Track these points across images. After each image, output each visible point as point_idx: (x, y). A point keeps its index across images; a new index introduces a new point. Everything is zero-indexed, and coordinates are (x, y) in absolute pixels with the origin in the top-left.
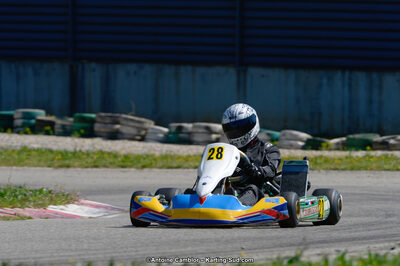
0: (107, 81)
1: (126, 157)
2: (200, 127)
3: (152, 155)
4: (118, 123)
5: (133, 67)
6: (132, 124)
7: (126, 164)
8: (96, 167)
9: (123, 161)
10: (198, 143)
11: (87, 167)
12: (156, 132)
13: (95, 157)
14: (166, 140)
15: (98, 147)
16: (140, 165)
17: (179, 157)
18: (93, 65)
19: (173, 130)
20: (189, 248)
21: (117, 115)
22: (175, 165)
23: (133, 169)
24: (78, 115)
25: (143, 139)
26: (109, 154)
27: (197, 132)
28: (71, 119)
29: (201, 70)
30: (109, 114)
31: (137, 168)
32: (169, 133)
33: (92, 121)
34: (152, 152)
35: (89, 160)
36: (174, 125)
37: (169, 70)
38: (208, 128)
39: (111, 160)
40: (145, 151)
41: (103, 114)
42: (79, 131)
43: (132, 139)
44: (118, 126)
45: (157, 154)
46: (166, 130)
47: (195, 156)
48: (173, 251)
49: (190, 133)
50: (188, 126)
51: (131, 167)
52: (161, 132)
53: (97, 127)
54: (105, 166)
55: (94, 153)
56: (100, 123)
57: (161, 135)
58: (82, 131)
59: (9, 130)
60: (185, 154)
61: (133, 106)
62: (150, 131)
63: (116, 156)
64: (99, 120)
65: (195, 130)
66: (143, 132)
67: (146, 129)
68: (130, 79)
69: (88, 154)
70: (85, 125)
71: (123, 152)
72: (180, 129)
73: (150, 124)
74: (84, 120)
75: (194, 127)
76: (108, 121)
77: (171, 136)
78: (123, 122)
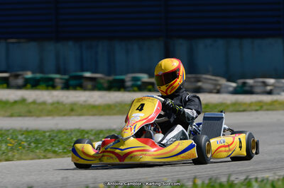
0: (191, 52)
2: (258, 82)
3: (225, 103)
4: (199, 81)
5: (209, 41)
6: (210, 81)
10: (257, 93)
12: (228, 87)
14: (235, 92)
17: (245, 104)
18: (181, 41)
19: (240, 85)
20: (251, 167)
21: (199, 76)
22: (241, 109)
25: (218, 92)
27: (256, 86)
29: (258, 42)
30: (193, 75)
32: (237, 87)
34: (225, 101)
36: (241, 81)
37: (235, 42)
38: (264, 83)
40: (220, 100)
43: (210, 92)
44: (200, 84)
45: (229, 102)
46: (234, 85)
47: (256, 102)
48: (239, 169)
49: (251, 87)
50: (250, 82)
52: (231, 86)
53: (186, 85)
57: (231, 89)
59: (122, 90)
61: (211, 69)
62: (223, 86)
65: (256, 84)
66: (218, 87)
67: (220, 85)
72: (244, 84)
73: (223, 81)
75: (255, 82)
76: (193, 80)
77: (238, 89)
78: (204, 80)
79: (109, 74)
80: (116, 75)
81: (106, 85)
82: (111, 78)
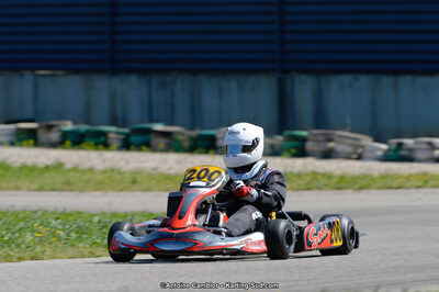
0: (319, 95)
1: (342, 178)
2: (423, 143)
3: (370, 175)
4: (331, 140)
5: (346, 79)
6: (347, 141)
7: (342, 185)
8: (309, 189)
9: (338, 182)
10: (420, 161)
11: (299, 190)
12: (374, 150)
13: (308, 178)
14: (386, 158)
15: (311, 168)
16: (356, 186)
17: (400, 176)
18: (304, 78)
19: (394, 147)
20: (409, 276)
21: (330, 132)
22: (395, 185)
23: (349, 192)
24: (287, 133)
25: (360, 158)
26: (323, 175)
27: (419, 149)
28: (280, 138)
29: (422, 80)
30: (322, 131)
31: (355, 190)
32: (389, 150)
33: (304, 140)
34: (370, 172)
35: (301, 182)
36: (394, 141)
37: (387, 81)
38: (430, 144)
39: (325, 181)
40: (363, 171)
41: (315, 131)
42: (289, 150)
43: (348, 157)
44: (331, 145)
45: (376, 174)
46: (384, 147)
47: (417, 175)
48: (391, 279)
49: (411, 150)
50: (409, 142)
51: (347, 188)
52: (380, 149)
53: (309, 146)
54: (319, 188)
55: (307, 175)
56: (312, 140)
57: (380, 153)
58: (293, 151)
59: (212, 151)
60: (407, 173)
61: (348, 121)
62: (368, 148)
63: (329, 176)
64: (311, 137)
65: (417, 146)
66: (360, 151)
67: (362, 147)
68: (345, 92)
69: (299, 175)
70: (296, 144)
71: (339, 173)
72: (400, 145)
73: (367, 141)
74: (295, 138)
75: (416, 143)
76: (321, 138)
77: (391, 153)
78: (338, 139)
79: (192, 127)
80: (203, 129)
81: (186, 144)
82: (195, 133)
